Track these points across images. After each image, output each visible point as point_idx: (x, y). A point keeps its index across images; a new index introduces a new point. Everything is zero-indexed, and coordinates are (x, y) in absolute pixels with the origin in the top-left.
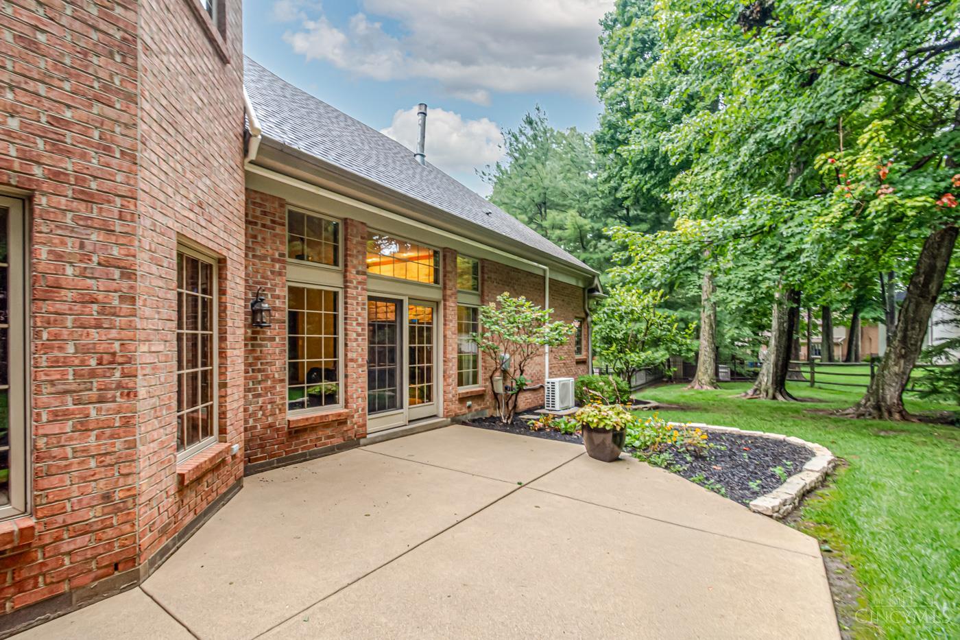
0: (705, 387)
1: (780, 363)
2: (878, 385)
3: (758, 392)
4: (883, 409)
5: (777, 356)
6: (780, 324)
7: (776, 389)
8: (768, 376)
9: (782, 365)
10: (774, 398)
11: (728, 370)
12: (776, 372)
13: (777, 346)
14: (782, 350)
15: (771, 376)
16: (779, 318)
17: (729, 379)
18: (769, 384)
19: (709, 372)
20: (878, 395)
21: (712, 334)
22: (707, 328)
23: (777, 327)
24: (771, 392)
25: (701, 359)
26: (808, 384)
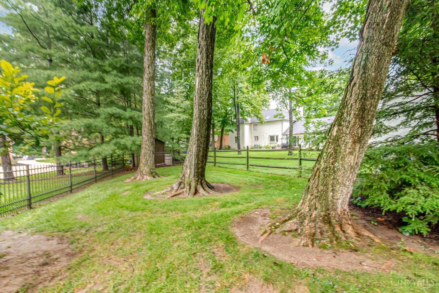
0: (145, 177)
1: (201, 154)
2: (326, 185)
3: (182, 186)
4: (333, 221)
5: (198, 146)
6: (201, 111)
7: (197, 181)
8: (190, 168)
9: (203, 156)
10: (196, 192)
11: (171, 158)
12: (198, 164)
13: (198, 136)
14: (203, 140)
15: (193, 167)
16: (200, 105)
17: (171, 164)
18: (192, 176)
19: (149, 164)
20: (326, 199)
21: (151, 130)
22: (147, 124)
23: (197, 116)
24: (193, 184)
25: (143, 151)
26: (213, 164)
